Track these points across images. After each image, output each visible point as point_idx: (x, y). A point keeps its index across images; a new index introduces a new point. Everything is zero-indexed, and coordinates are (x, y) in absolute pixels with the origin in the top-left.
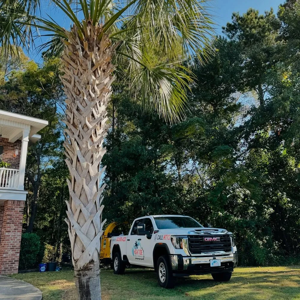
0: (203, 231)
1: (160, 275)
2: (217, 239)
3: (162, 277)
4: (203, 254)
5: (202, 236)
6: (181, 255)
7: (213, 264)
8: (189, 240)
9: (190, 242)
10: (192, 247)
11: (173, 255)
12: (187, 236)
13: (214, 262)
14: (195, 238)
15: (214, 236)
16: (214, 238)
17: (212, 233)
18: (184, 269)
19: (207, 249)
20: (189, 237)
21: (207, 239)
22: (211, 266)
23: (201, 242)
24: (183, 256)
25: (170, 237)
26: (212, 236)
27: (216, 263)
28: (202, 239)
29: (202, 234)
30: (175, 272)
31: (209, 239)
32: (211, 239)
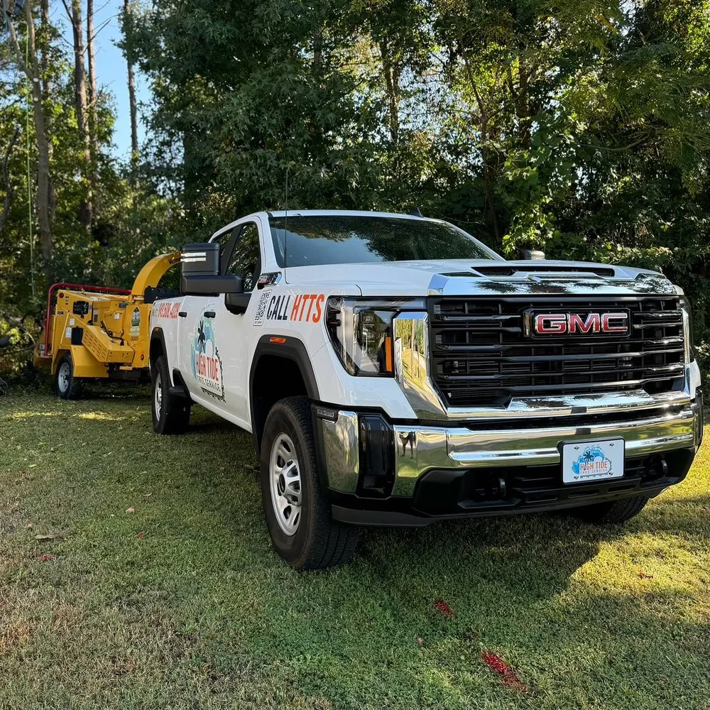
0: (524, 276)
1: (280, 503)
2: (613, 322)
3: (287, 511)
4: (518, 409)
5: (517, 307)
6: (379, 411)
7: (576, 469)
8: (434, 324)
9: (439, 339)
10: (449, 369)
11: (337, 407)
12: (421, 305)
13: (589, 456)
14: (472, 313)
15: (594, 304)
16: (593, 318)
17: (572, 289)
18: (395, 492)
19: (548, 381)
20: (437, 310)
21: (547, 323)
22: (568, 477)
23: (509, 337)
24: (393, 415)
25: (323, 306)
26: (582, 306)
27: (598, 459)
28: (519, 323)
29: (523, 290)
30: (345, 500)
31: (560, 321)
32: (577, 319)
